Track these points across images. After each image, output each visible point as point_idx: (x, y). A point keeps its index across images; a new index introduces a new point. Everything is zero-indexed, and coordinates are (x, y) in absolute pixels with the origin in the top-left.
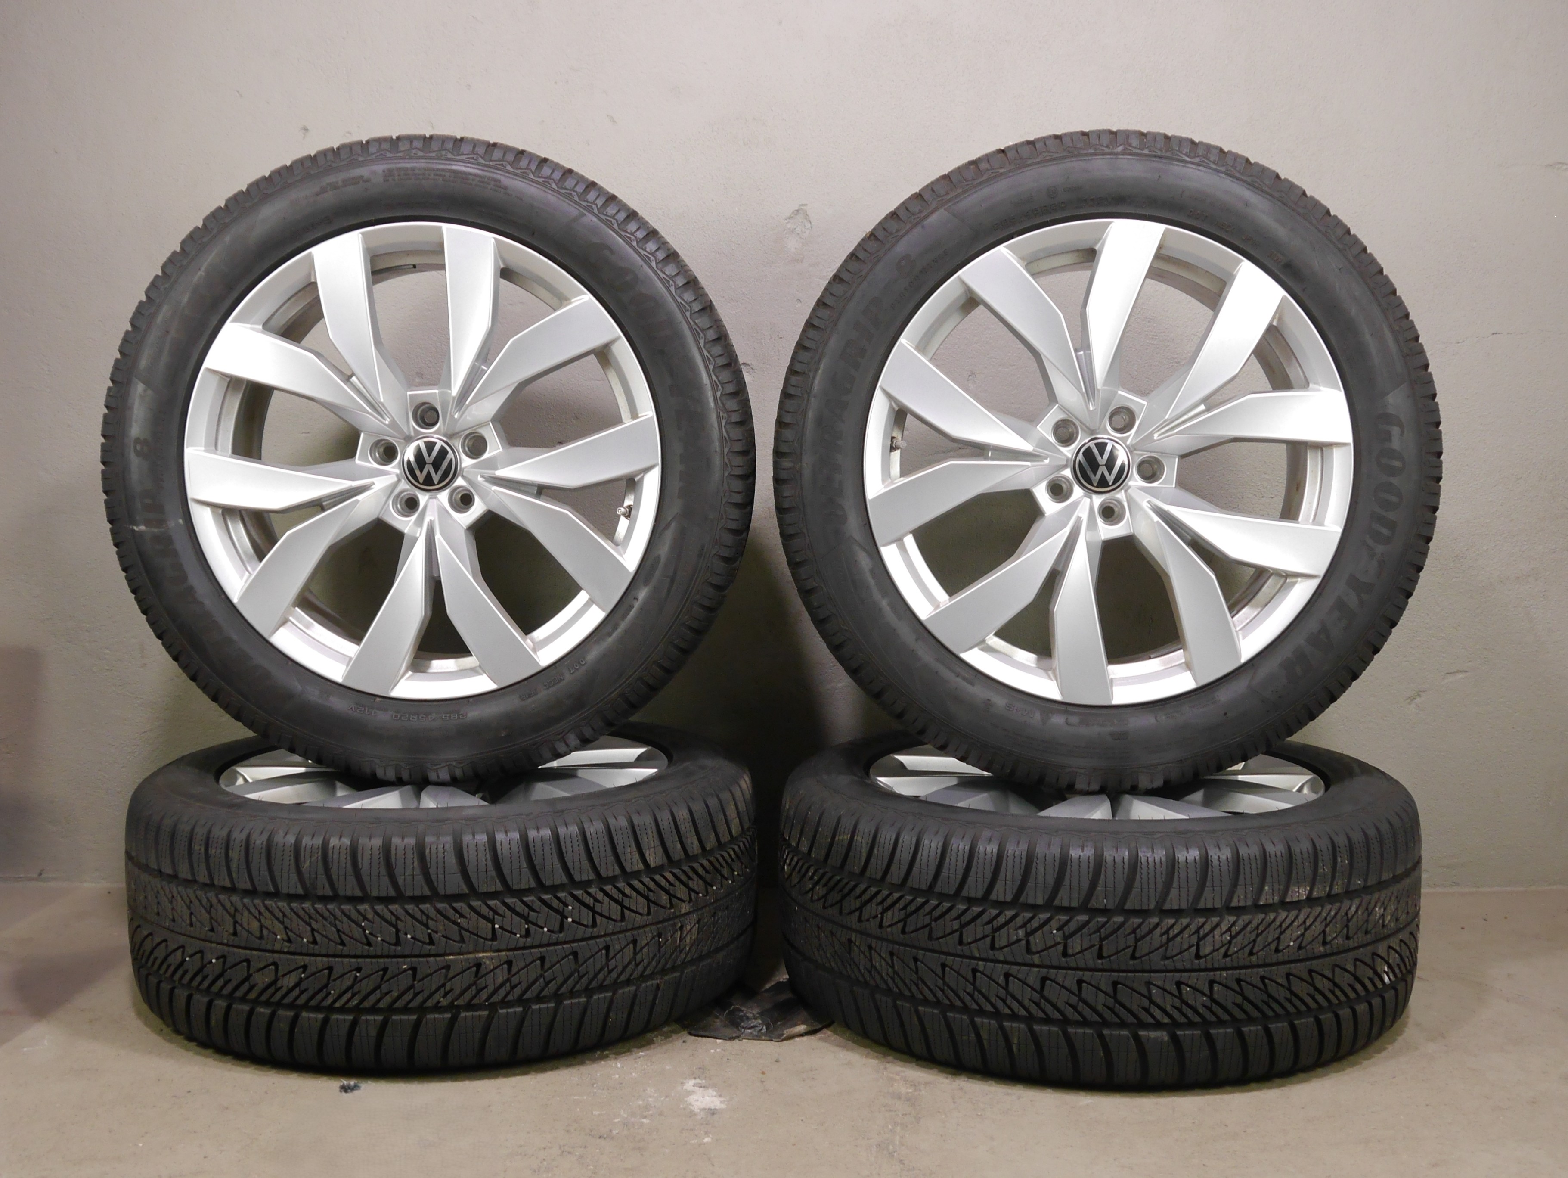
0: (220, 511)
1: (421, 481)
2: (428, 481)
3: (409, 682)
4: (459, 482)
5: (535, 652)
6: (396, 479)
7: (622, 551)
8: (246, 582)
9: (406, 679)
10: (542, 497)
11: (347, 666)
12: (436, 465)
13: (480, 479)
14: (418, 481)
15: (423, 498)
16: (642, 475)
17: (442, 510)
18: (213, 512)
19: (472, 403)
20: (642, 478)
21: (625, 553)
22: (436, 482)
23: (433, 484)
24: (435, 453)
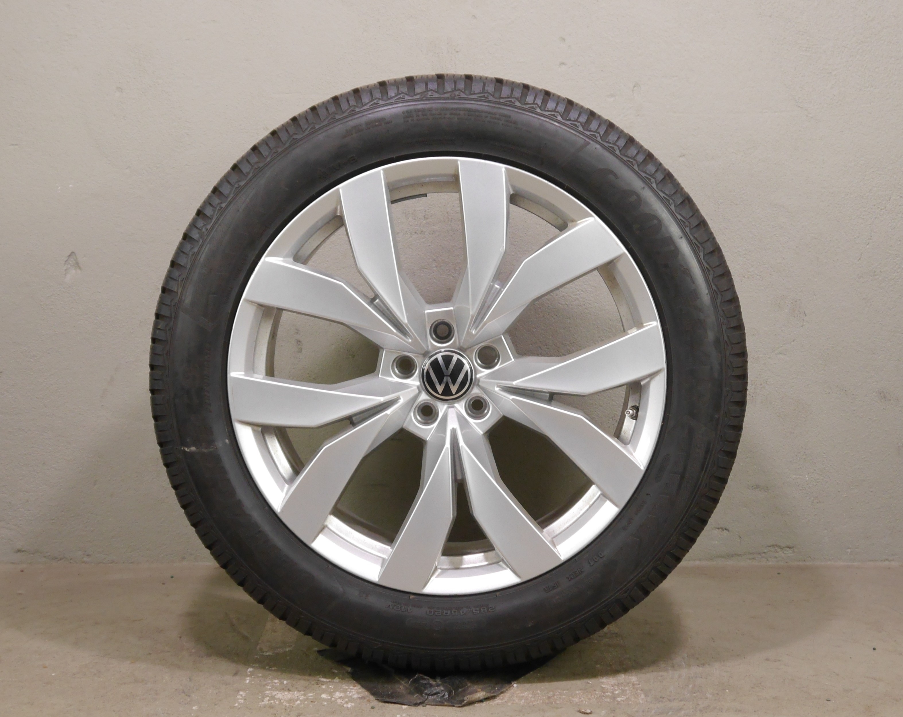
0: (260, 429)
1: (440, 393)
2: (447, 392)
3: (440, 579)
4: (475, 391)
5: (555, 546)
6: (417, 391)
7: (631, 450)
8: (286, 494)
9: (437, 577)
10: (553, 402)
11: (382, 567)
12: (454, 377)
13: (497, 389)
14: (437, 392)
15: (442, 408)
16: (648, 379)
17: (460, 418)
18: (254, 431)
19: (489, 319)
20: (648, 383)
21: (635, 451)
22: (454, 393)
23: (452, 394)
24: (451, 366)
